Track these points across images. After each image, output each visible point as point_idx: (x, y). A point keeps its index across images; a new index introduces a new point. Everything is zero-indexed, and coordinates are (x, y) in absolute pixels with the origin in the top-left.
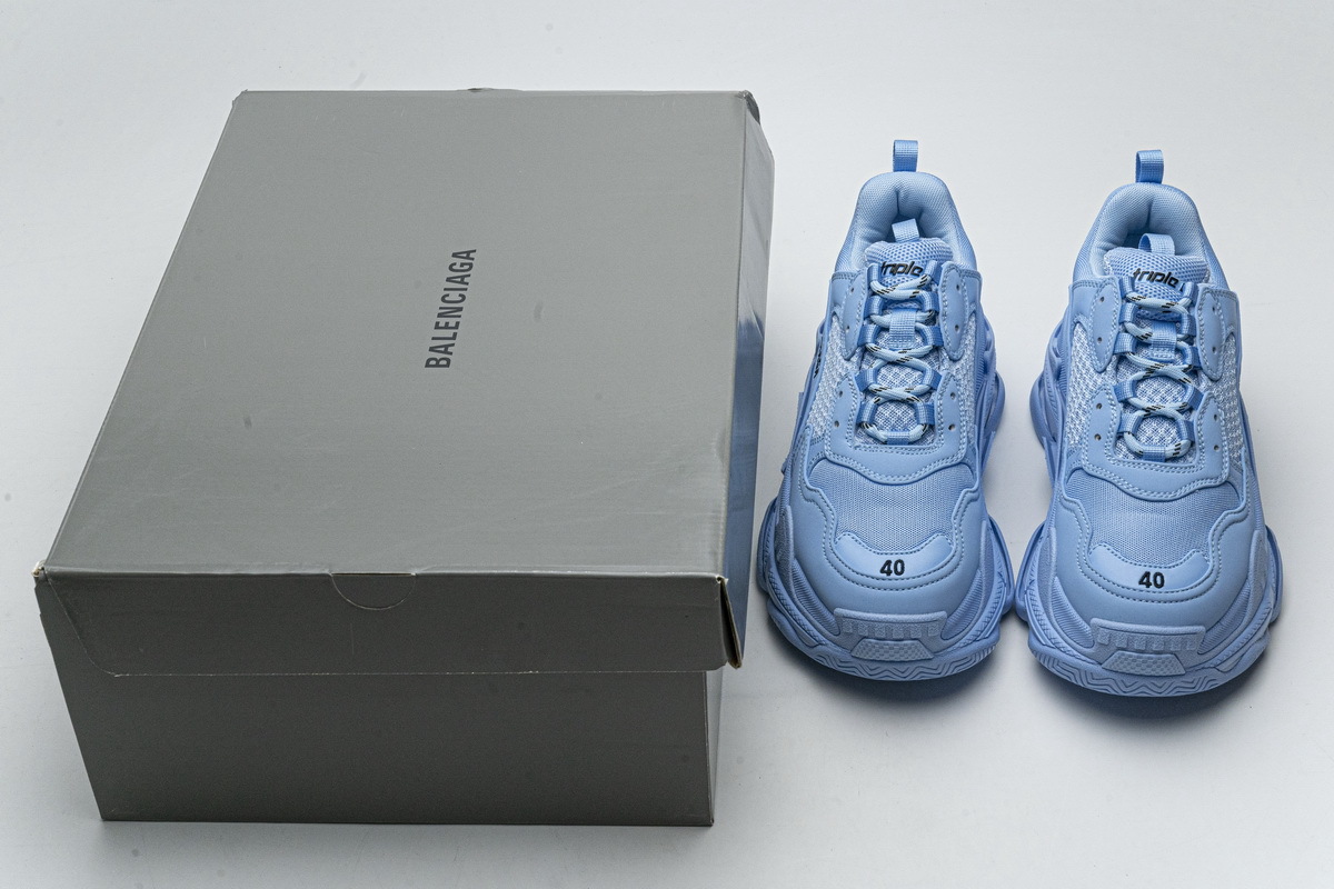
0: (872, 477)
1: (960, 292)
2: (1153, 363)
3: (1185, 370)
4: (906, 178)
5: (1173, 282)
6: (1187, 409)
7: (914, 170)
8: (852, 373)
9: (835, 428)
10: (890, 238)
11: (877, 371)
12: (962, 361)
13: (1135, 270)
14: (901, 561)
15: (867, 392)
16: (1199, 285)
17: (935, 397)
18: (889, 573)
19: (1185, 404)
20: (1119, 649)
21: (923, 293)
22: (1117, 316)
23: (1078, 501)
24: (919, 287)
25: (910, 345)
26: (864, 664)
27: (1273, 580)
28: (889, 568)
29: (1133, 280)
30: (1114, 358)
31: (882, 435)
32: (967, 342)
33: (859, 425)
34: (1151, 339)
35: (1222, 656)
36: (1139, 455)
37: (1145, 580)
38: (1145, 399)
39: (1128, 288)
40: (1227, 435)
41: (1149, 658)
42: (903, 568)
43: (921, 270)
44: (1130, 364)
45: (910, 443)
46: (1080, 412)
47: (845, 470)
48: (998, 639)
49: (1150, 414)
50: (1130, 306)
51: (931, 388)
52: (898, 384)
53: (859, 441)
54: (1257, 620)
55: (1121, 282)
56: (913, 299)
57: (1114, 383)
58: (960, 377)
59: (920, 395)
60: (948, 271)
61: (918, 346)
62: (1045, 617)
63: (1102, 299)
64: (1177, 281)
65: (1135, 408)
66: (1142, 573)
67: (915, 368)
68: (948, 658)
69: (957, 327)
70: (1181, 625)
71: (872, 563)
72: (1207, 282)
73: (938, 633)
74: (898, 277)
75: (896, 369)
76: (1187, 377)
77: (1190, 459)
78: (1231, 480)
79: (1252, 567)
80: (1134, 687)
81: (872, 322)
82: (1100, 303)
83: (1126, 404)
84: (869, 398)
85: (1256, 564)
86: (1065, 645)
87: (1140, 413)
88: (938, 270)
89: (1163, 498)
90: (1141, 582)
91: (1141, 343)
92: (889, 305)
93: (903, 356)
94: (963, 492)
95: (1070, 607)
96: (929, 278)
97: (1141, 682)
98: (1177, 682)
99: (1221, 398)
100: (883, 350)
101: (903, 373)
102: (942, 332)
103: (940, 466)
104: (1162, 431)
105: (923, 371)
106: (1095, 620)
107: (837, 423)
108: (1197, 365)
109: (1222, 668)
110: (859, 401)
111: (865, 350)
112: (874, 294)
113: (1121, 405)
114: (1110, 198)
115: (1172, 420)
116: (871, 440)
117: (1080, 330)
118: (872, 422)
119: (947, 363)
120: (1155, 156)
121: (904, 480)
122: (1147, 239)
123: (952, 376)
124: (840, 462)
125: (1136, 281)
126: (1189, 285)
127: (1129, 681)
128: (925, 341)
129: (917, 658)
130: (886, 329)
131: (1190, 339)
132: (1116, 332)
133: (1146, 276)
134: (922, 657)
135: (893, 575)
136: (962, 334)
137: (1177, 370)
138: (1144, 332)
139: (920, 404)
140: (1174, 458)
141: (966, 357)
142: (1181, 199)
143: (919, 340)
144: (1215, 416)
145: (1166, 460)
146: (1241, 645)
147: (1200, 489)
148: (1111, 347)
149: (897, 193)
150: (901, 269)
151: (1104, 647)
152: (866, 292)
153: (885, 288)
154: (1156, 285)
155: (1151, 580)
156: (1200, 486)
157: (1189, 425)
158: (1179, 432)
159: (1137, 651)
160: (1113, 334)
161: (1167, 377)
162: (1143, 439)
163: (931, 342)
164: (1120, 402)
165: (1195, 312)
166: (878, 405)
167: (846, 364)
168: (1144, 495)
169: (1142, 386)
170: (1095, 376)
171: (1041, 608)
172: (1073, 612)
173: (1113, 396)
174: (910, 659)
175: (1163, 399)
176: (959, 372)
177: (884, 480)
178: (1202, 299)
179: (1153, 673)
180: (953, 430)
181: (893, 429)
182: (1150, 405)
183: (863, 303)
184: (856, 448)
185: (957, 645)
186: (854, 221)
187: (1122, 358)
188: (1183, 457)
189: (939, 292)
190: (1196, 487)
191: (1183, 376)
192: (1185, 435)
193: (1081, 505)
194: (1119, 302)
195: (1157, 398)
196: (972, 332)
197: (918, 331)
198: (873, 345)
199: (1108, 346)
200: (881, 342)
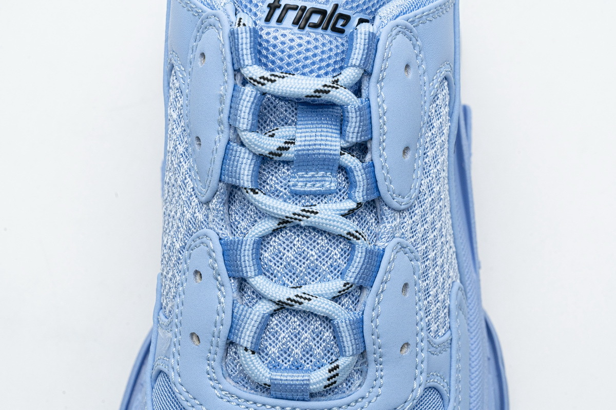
131: (361, 149)
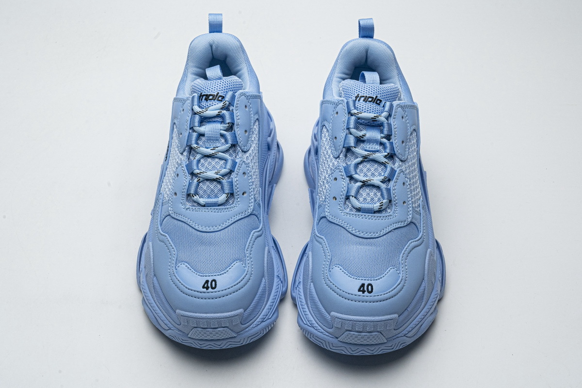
0: (196, 227)
1: (247, 109)
2: (366, 153)
3: (385, 157)
4: (216, 36)
5: (378, 102)
6: (387, 180)
7: (221, 32)
8: (184, 162)
9: (174, 197)
10: (205, 77)
11: (199, 161)
12: (250, 151)
13: (356, 95)
14: (214, 280)
15: (193, 174)
16: (394, 102)
17: (233, 175)
18: (207, 288)
19: (386, 177)
20: (347, 330)
21: (224, 112)
22: (346, 124)
23: (323, 237)
24: (222, 109)
25: (218, 144)
26: (196, 342)
27: (440, 276)
28: (207, 285)
29: (354, 102)
30: (344, 150)
31: (202, 201)
32: (253, 139)
33: (188, 195)
34: (365, 138)
35: (409, 329)
36: (359, 210)
37: (362, 289)
38: (362, 174)
39: (352, 108)
40: (411, 193)
41: (365, 335)
42: (216, 285)
43: (223, 97)
44: (353, 153)
45: (219, 205)
46: (325, 182)
47: (181, 223)
48: (277, 317)
49: (365, 184)
50: (353, 118)
51: (231, 171)
52: (211, 169)
53: (188, 205)
54: (430, 303)
55: (348, 103)
56: (218, 116)
57: (345, 165)
58: (249, 161)
59: (224, 176)
60: (239, 98)
61: (223, 144)
62: (306, 306)
63: (337, 113)
64: (381, 101)
65: (356, 181)
66: (360, 284)
67: (221, 159)
68: (247, 334)
69: (246, 131)
70: (384, 315)
71: (197, 282)
72: (399, 100)
73: (239, 322)
74: (209, 102)
75: (209, 160)
76: (387, 160)
77: (389, 211)
78: (414, 221)
79: (426, 273)
80: (357, 351)
81: (194, 131)
82: (336, 115)
83: (351, 178)
84: (194, 177)
85: (428, 270)
86: (317, 325)
87: (359, 184)
88: (233, 97)
89: (372, 236)
90: (359, 290)
91: (359, 140)
92: (204, 120)
93: (213, 152)
94: (252, 233)
95: (319, 303)
96: (227, 103)
97: (361, 348)
98: (383, 347)
99: (408, 171)
100: (201, 148)
101: (214, 162)
102: (237, 135)
103: (238, 218)
104: (372, 194)
105: (226, 160)
106: (333, 313)
107: (176, 194)
108: (393, 152)
109: (409, 335)
110: (188, 180)
111: (191, 149)
112: (195, 114)
113: (348, 179)
114: (343, 47)
115: (378, 188)
116: (195, 204)
117: (325, 130)
118: (196, 193)
119: (240, 154)
120: (369, 22)
121: (216, 229)
122: (363, 74)
123: (244, 162)
124: (178, 218)
125: (357, 101)
126: (388, 104)
127: (353, 348)
128: (226, 141)
129: (227, 337)
130: (203, 135)
132: (345, 134)
133: (363, 99)
134: (230, 336)
135: (210, 289)
136: (249, 135)
137: (380, 156)
138: (361, 134)
139: (225, 181)
140: (380, 211)
141: (252, 148)
142: (385, 47)
143: (223, 141)
144: (404, 183)
145: (375, 212)
146: (420, 320)
147: (394, 229)
148: (342, 143)
149: (211, 46)
150: (211, 97)
151: (340, 329)
152: (190, 112)
153: (201, 110)
154: (369, 104)
155: (366, 289)
156: (394, 227)
157: (388, 190)
158: (382, 195)
159: (357, 332)
160: (343, 135)
161: (375, 161)
162: (361, 199)
163: (230, 142)
164: (348, 177)
165: (391, 120)
166: (199, 182)
167: (181, 156)
168: (362, 235)
169: (361, 166)
170: (334, 159)
171: (304, 301)
172: (321, 306)
173: (343, 173)
174: (223, 338)
175: (373, 175)
176: (249, 159)
177: (204, 230)
178: (396, 112)
179: (368, 343)
180: (245, 195)
181: (209, 197)
182: (364, 179)
183: (189, 119)
184: (187, 209)
185: (251, 326)
186: (187, 64)
187: (348, 150)
188: (385, 210)
189: (234, 111)
190: (392, 229)
191: (384, 160)
192: (386, 197)
193: (325, 240)
194: (347, 115)
195: (369, 174)
196: (256, 132)
197: (222, 136)
198: (195, 146)
199: (340, 142)
200: (200, 143)
